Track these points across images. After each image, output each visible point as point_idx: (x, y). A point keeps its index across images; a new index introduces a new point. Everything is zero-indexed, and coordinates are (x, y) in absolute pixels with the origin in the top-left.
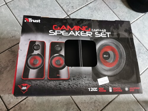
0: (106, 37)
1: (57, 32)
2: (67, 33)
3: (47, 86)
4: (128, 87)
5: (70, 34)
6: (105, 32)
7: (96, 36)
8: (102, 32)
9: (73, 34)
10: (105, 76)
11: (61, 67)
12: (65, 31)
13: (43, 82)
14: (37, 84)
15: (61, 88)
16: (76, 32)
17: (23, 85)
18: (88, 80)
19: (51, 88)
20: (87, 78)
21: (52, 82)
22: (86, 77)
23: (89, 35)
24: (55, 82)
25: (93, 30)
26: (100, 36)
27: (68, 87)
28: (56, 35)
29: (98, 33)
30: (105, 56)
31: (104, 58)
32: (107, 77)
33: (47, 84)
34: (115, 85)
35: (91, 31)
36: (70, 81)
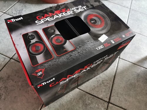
0: (84, 10)
1: (43, 20)
2: (52, 18)
3: (61, 62)
4: (123, 35)
5: (55, 18)
6: (81, 8)
7: (76, 12)
8: (79, 8)
9: (57, 17)
10: (102, 34)
11: (63, 42)
12: (49, 17)
13: (54, 60)
14: (50, 65)
15: (73, 59)
16: (59, 14)
17: (37, 71)
18: (91, 43)
19: (65, 62)
20: (90, 42)
21: (63, 57)
22: (88, 41)
23: (70, 13)
24: (65, 56)
25: (71, 9)
26: (79, 11)
27: (79, 55)
28: (43, 22)
29: (76, 10)
30: (92, 22)
31: (92, 23)
32: (104, 34)
33: (59, 61)
34: (113, 37)
35: (70, 10)
36: (78, 49)
